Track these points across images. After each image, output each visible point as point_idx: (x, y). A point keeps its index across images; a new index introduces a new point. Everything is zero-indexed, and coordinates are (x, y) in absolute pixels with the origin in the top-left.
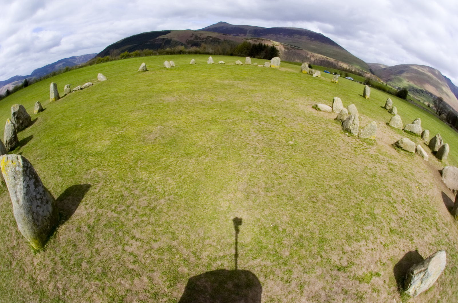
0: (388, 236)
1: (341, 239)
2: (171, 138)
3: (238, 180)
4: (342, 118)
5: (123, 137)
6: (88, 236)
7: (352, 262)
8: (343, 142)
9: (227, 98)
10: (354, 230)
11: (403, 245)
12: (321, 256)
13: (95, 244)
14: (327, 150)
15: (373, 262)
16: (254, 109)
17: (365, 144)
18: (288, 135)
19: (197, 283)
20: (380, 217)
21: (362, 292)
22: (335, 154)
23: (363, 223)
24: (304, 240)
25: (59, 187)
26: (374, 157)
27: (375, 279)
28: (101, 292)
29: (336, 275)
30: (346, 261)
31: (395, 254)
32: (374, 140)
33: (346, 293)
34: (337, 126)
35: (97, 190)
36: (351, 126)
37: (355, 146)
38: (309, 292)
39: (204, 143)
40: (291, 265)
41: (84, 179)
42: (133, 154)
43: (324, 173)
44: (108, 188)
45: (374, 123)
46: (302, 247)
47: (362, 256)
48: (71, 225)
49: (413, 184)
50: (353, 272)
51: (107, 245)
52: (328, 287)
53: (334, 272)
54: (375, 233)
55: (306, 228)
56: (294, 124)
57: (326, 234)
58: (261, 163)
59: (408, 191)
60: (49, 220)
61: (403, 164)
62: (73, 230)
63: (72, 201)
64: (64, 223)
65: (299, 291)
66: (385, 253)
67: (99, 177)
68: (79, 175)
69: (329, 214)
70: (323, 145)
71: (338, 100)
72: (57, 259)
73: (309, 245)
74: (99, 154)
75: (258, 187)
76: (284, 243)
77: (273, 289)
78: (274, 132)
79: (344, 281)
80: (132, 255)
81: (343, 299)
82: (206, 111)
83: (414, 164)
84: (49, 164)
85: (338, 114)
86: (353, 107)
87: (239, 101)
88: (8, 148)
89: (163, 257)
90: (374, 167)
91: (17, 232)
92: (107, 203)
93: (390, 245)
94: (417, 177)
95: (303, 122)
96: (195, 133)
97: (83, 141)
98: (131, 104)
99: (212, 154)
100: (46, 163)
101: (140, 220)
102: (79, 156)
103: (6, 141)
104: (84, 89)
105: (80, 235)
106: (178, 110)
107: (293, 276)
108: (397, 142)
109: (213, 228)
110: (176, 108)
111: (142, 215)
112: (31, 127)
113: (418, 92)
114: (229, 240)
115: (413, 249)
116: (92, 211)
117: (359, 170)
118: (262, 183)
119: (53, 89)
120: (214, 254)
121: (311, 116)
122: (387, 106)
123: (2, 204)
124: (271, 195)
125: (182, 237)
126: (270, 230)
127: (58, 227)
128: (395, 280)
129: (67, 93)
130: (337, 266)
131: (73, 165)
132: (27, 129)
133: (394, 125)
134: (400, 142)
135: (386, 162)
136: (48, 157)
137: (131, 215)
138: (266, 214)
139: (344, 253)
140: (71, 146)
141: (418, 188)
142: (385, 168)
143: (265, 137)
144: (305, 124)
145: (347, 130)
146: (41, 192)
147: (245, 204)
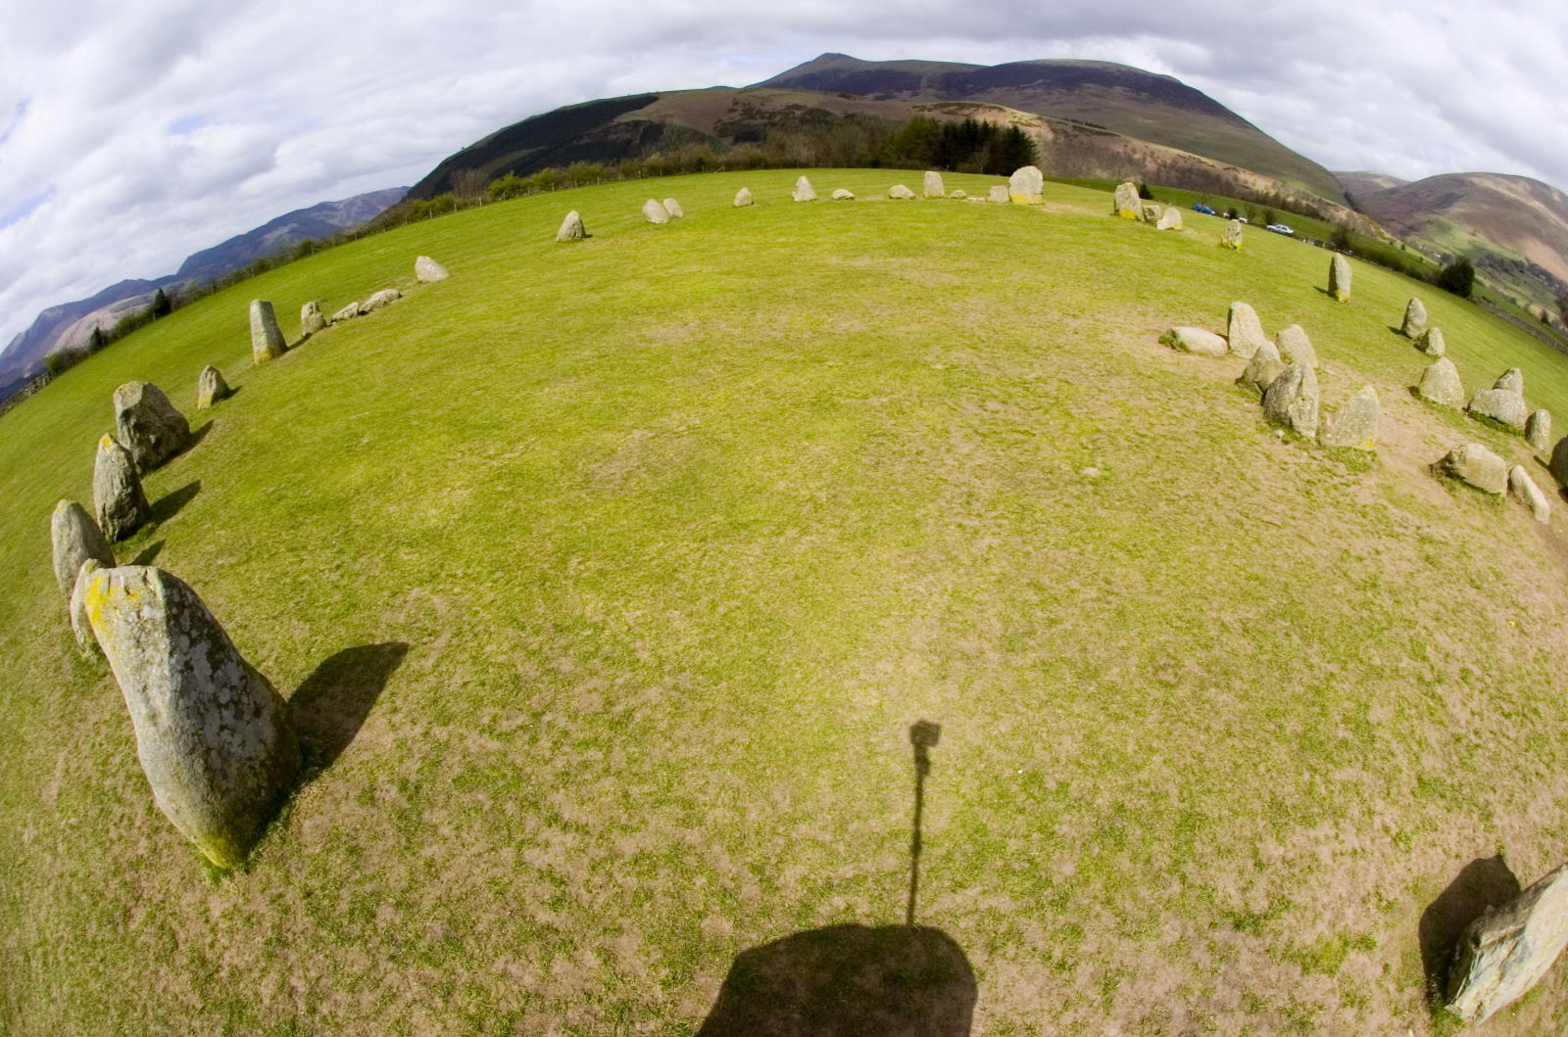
0: (1410, 805)
1: (1252, 815)
2: (680, 470)
3: (909, 612)
4: (1260, 375)
5: (515, 475)
6: (399, 818)
7: (1283, 897)
8: (1267, 463)
9: (867, 320)
10: (1297, 784)
11: (1459, 834)
12: (1183, 878)
13: (423, 842)
14: (1214, 495)
15: (1352, 898)
16: (961, 356)
17: (1341, 469)
18: (1082, 444)
19: (762, 971)
20: (1387, 736)
21: (1309, 1006)
22: (1239, 508)
23: (1328, 758)
24: (1129, 820)
25: (298, 655)
26: (1372, 515)
27: (1356, 958)
28: (439, 1002)
29: (1226, 943)
30: (1264, 894)
31: (1430, 871)
32: (1369, 453)
33: (1254, 1006)
34: (1246, 405)
35: (431, 661)
37: (1307, 477)
38: (1131, 1003)
39: (792, 485)
40: (1079, 908)
41: (384, 626)
42: (550, 534)
43: (1202, 578)
44: (467, 655)
45: (1369, 393)
46: (1120, 844)
47: (1321, 875)
48: (340, 784)
49: (1501, 613)
50: (1286, 933)
51: (463, 846)
52: (1197, 987)
53: (1221, 935)
54: (1366, 795)
55: (1135, 780)
56: (1098, 403)
57: (1204, 798)
58: (990, 548)
59: (1482, 637)
60: (264, 771)
61: (1467, 538)
62: (347, 798)
63: (342, 701)
64: (317, 777)
65: (1099, 998)
66: (1396, 866)
67: (435, 618)
68: (366, 613)
69: (1218, 726)
70: (1199, 478)
71: (1246, 314)
72: (293, 895)
73: (1143, 840)
74: (432, 537)
75: (980, 636)
76: (1061, 833)
77: (1014, 990)
78: (1034, 435)
79: (1254, 964)
80: (548, 879)
81: (1243, 1030)
82: (796, 371)
83: (1503, 536)
84: (260, 579)
85: (1248, 362)
86: (1296, 337)
87: (908, 330)
88: (111, 531)
89: (652, 884)
90: (1373, 552)
91: (150, 809)
92: (466, 705)
93: (1415, 837)
94: (1512, 585)
95: (1131, 395)
96: (762, 450)
97: (377, 495)
98: (537, 356)
99: (819, 521)
100: (248, 574)
101: (576, 759)
102: (365, 548)
103: (104, 510)
104: (371, 314)
105: (372, 816)
106: (700, 371)
107: (1084, 948)
108: (1448, 459)
109: (824, 782)
110: (695, 363)
111: (586, 744)
112: (189, 455)
113: (1506, 271)
114: (876, 824)
115: (1490, 852)
116: (413, 733)
117: (1321, 564)
118: (994, 621)
119: (260, 322)
120: (825, 874)
121: (1157, 373)
122: (1409, 326)
123: (94, 718)
124: (1021, 662)
125: (719, 815)
126: (1014, 788)
127: (298, 792)
128: (1421, 961)
129: (310, 330)
130: (1232, 914)
131: (346, 578)
132: (179, 463)
133: (1436, 395)
134: (1456, 458)
135: (1412, 530)
136: (254, 553)
137: (545, 743)
138: (1003, 731)
139: (1259, 865)
140: (336, 514)
141: (1517, 625)
142: (1409, 553)
143: (1001, 453)
144: (1139, 403)
145: (1279, 420)
146: (235, 681)
147: (934, 695)
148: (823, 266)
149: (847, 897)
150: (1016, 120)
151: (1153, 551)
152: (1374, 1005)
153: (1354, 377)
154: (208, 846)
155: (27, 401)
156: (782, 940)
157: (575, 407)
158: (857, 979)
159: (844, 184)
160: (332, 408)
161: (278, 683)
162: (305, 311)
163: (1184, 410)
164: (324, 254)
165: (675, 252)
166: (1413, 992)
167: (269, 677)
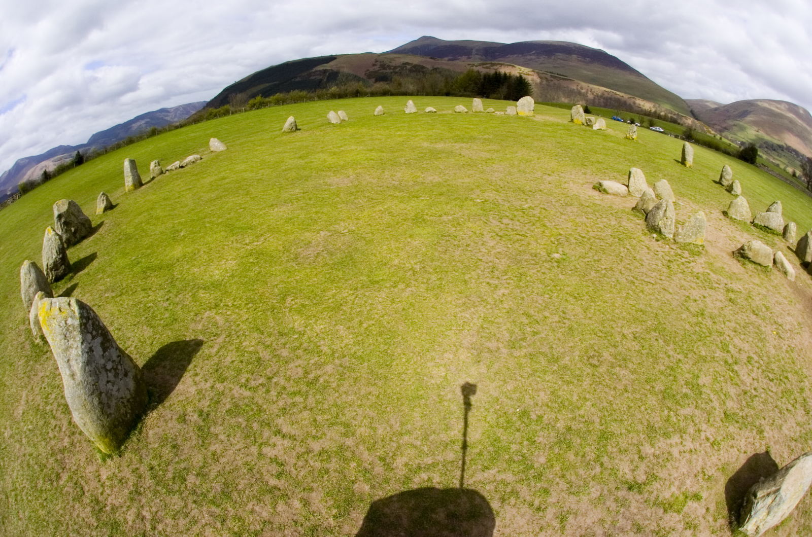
1: (638, 432)
2: (344, 252)
3: (461, 328)
4: (645, 206)
5: (259, 254)
6: (198, 430)
7: (654, 474)
8: (647, 251)
9: (441, 175)
10: (661, 416)
11: (746, 441)
12: (602, 465)
13: (210, 443)
14: (620, 268)
15: (690, 474)
16: (490, 195)
17: (686, 254)
18: (551, 241)
19: (385, 511)
20: (708, 391)
21: (667, 529)
22: (633, 275)
23: (677, 403)
24: (574, 435)
25: (147, 345)
26: (702, 277)
27: (692, 505)
28: (219, 525)
29: (624, 498)
30: (643, 472)
31: (730, 460)
32: (701, 246)
33: (639, 529)
34: (637, 221)
35: (215, 350)
36: (660, 222)
37: (669, 259)
38: (575, 528)
39: (402, 261)
40: (548, 480)
41: (191, 331)
42: (277, 285)
43: (613, 311)
44: (234, 347)
45: (701, 215)
46: (569, 447)
47: (673, 463)
48: (168, 412)
49: (769, 327)
50: (655, 492)
51: (231, 445)
52: (609, 520)
53: (621, 494)
54: (697, 422)
55: (577, 415)
56: (561, 220)
57: (613, 424)
59: (759, 340)
60: (129, 404)
61: (751, 289)
62: (171, 419)
63: (169, 369)
64: (156, 408)
65: (558, 526)
66: (713, 457)
67: (217, 327)
68: (182, 324)
69: (620, 387)
70: (612, 259)
71: (638, 174)
72: (143, 469)
73: (581, 445)
74: (216, 285)
75: (497, 340)
76: (539, 441)
77: (514, 521)
78: (527, 236)
79: (638, 508)
80: (275, 463)
82: (405, 202)
83: (771, 288)
84: (127, 305)
85: (639, 199)
86: (664, 186)
87: (463, 181)
88: (51, 277)
89: (328, 466)
90: (702, 297)
91: (70, 423)
92: (233, 373)
93: (723, 443)
94: (775, 313)
95: (577, 216)
96: (387, 243)
97: (188, 263)
98: (272, 192)
99: (416, 280)
100: (121, 302)
101: (290, 401)
102: (182, 290)
103: (47, 266)
104: (186, 167)
105: (184, 429)
106: (355, 201)
107: (551, 500)
108: (742, 248)
109: (417, 414)
110: (353, 197)
111: (295, 394)
112: (91, 238)
113: (774, 150)
114: (444, 437)
115: (762, 450)
116: (206, 387)
117: (675, 303)
118: (505, 332)
119: (129, 170)
120: (417, 461)
121: (591, 204)
122: (723, 179)
123: (41, 374)
124: (518, 355)
125: (363, 431)
126: (515, 419)
127: (146, 416)
128: (726, 506)
129: (155, 175)
130: (627, 482)
131: (172, 305)
132: (86, 243)
133: (736, 215)
134: (746, 248)
135: (722, 286)
136: (124, 291)
137: (273, 393)
138: (509, 389)
139: (641, 458)
140: (167, 271)
141: (777, 334)
142: (721, 297)
143: (510, 246)
144: (581, 220)
145: (654, 229)
146: (115, 358)
147: (473, 371)
148: (420, 147)
149: (429, 474)
150: (521, 72)
151: (588, 297)
152: (701, 528)
153: (694, 207)
154: (100, 442)
155: (9, 207)
156: (395, 495)
157: (291, 219)
158: (434, 516)
159: (431, 105)
160: (165, 216)
161: (136, 359)
162: (152, 165)
163: (605, 224)
164: (163, 135)
165: (343, 139)
166: (722, 521)
167: (131, 356)
